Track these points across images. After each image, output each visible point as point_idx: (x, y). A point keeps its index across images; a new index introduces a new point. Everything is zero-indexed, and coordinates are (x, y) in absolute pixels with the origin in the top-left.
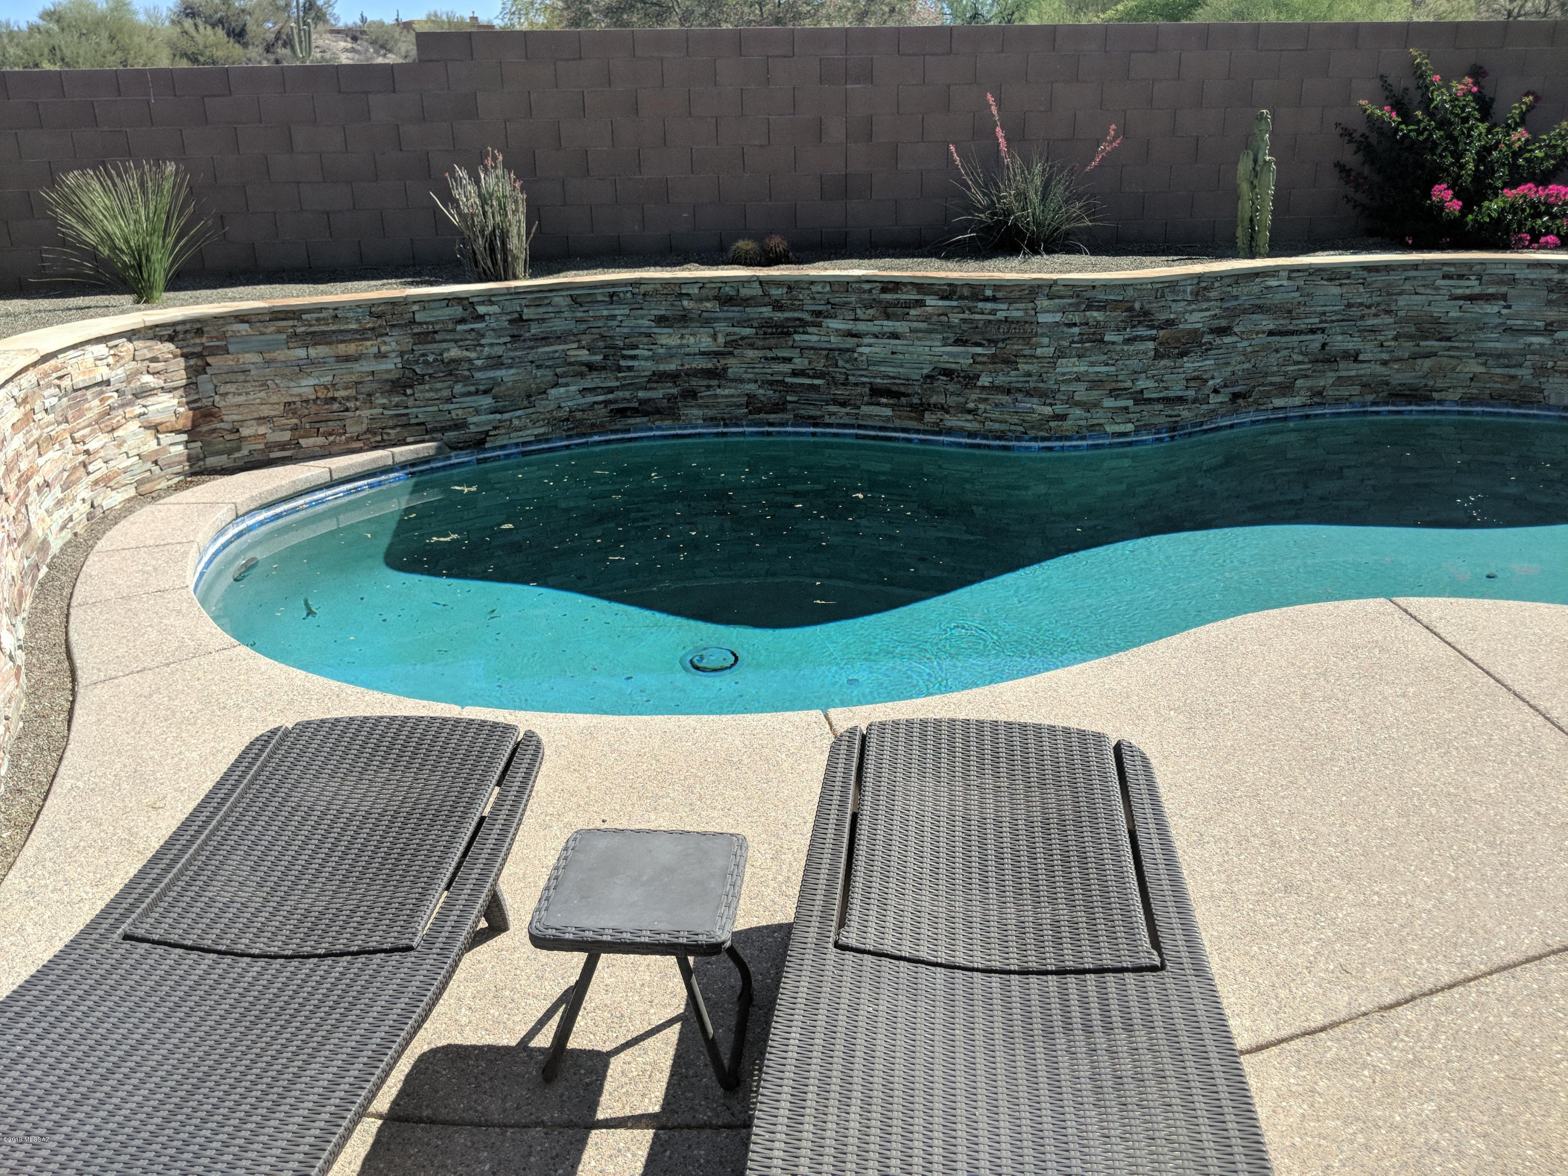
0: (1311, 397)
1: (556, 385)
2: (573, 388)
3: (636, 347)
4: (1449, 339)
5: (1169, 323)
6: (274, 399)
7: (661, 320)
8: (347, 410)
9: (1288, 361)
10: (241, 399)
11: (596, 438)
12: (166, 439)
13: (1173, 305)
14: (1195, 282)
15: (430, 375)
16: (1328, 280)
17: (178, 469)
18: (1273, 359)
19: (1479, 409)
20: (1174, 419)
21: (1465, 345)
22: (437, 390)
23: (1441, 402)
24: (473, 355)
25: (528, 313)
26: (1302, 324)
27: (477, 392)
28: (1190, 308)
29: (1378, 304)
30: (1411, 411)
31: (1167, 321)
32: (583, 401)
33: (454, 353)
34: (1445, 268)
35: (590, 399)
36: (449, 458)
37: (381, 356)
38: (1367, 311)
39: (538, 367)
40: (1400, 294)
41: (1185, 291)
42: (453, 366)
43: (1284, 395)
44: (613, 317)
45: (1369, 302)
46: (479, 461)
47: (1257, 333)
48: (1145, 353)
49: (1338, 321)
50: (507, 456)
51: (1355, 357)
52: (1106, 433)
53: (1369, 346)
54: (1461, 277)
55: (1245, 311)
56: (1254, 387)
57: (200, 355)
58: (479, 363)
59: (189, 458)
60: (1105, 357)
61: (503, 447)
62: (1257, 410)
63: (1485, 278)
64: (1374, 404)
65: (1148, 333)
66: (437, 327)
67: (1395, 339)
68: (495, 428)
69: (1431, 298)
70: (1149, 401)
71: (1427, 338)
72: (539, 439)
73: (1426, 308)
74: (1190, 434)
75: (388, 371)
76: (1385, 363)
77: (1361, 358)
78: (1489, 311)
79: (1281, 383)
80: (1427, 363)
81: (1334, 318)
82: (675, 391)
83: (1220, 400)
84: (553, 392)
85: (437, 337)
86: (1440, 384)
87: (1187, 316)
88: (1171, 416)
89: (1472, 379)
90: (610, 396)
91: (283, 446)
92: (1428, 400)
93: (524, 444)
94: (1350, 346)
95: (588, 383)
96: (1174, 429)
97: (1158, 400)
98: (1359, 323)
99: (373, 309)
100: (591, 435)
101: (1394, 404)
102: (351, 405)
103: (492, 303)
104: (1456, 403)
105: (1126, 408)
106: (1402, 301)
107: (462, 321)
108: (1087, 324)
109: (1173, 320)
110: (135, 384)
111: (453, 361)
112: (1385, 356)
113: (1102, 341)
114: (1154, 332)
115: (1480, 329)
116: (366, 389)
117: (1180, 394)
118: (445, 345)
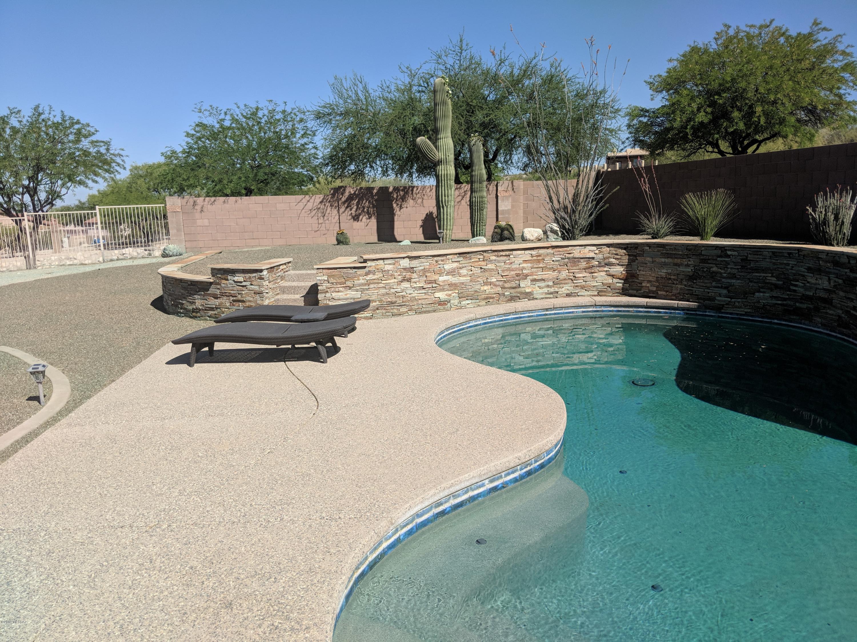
1: (759, 292)
2: (767, 295)
3: (798, 281)
6: (653, 275)
7: (809, 269)
8: (673, 284)
10: (644, 273)
11: (776, 321)
12: (615, 280)
15: (704, 277)
17: (618, 291)
22: (705, 283)
24: (723, 271)
25: (750, 257)
27: (722, 287)
32: (771, 302)
33: (715, 269)
35: (774, 302)
36: (706, 312)
37: (688, 266)
39: (751, 282)
42: (714, 274)
44: (788, 264)
46: (719, 317)
50: (732, 318)
57: (635, 256)
58: (725, 275)
59: (623, 289)
61: (731, 314)
66: (710, 258)
68: (727, 304)
72: (746, 314)
75: (689, 272)
82: (811, 306)
84: (757, 294)
85: (709, 262)
90: (785, 302)
91: (653, 292)
93: (741, 315)
95: (774, 294)
99: (687, 247)
100: (774, 319)
102: (675, 282)
103: (735, 251)
107: (720, 256)
110: (607, 261)
111: (713, 272)
116: (681, 277)
118: (711, 265)
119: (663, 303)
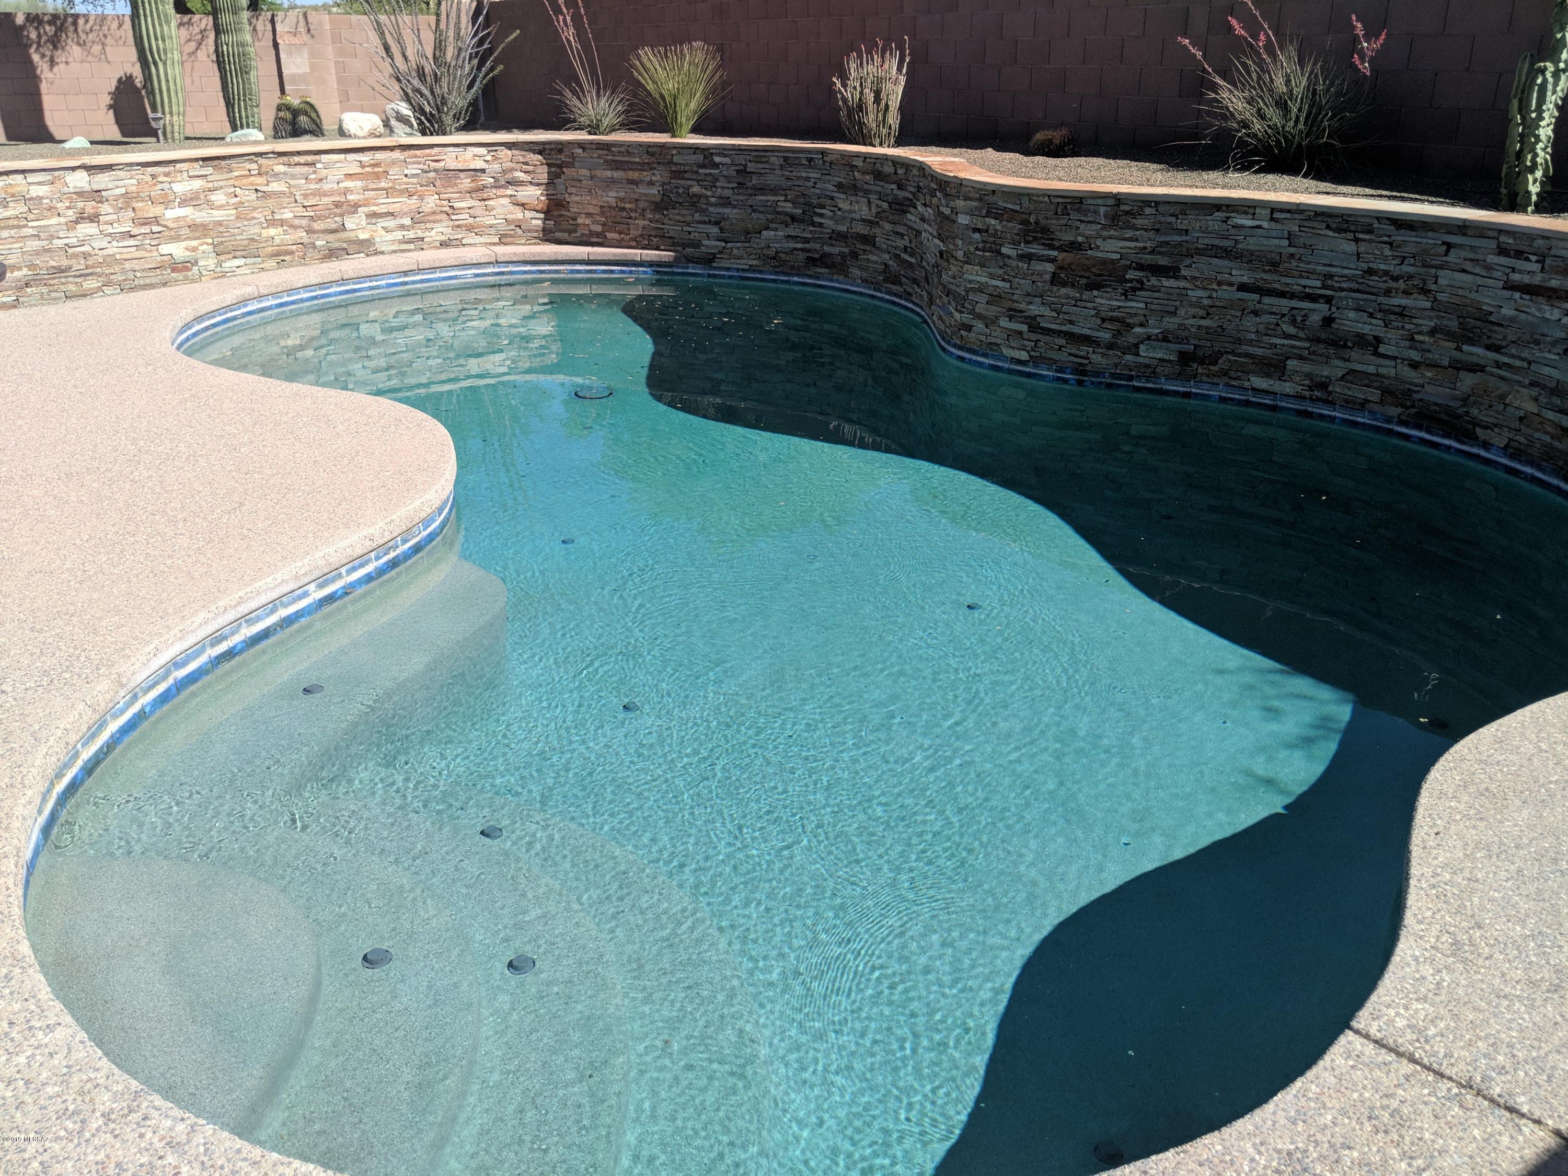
0: (1310, 388)
1: (767, 228)
2: (780, 233)
3: (823, 207)
4: (1497, 349)
5: (1074, 246)
6: (594, 202)
7: (840, 186)
8: (630, 218)
9: (1273, 329)
10: (578, 199)
11: (796, 279)
12: (529, 214)
13: (1082, 226)
14: (1111, 202)
15: (680, 204)
16: (1334, 231)
17: (536, 234)
18: (1250, 322)
19: (1528, 470)
20: (1079, 360)
21: (1518, 363)
22: (683, 215)
23: (1486, 445)
24: (709, 193)
25: (751, 167)
26: (1296, 284)
27: (710, 222)
28: (1105, 233)
29: (1410, 277)
30: (1449, 448)
31: (1072, 243)
32: (786, 245)
33: (696, 189)
34: (1503, 238)
35: (792, 245)
36: (687, 268)
37: (651, 183)
38: (1393, 284)
39: (754, 211)
40: (1441, 267)
41: (1096, 212)
42: (695, 199)
43: (1268, 376)
44: (808, 179)
45: (1396, 271)
46: (710, 276)
47: (1220, 284)
48: (1040, 275)
49: (1351, 290)
50: (730, 277)
51: (1373, 345)
52: (1003, 355)
53: (1392, 335)
54: (1519, 255)
55: (1200, 252)
56: (1221, 354)
57: (560, 166)
58: (713, 200)
59: (544, 230)
60: (1001, 272)
61: (728, 269)
62: (1227, 385)
63: (1548, 261)
64: (1401, 423)
65: (1046, 252)
66: (687, 168)
67: (1432, 332)
68: (720, 253)
69: (1480, 281)
70: (1048, 332)
71: (1472, 343)
72: (752, 269)
73: (1473, 295)
74: (1109, 386)
75: (654, 195)
76: (1414, 365)
77: (1382, 349)
78: (1547, 315)
79: (1264, 358)
80: (1468, 380)
81: (1344, 285)
82: (846, 250)
83: (1159, 356)
84: (765, 233)
85: (686, 176)
86: (1484, 417)
87: (1099, 242)
88: (1076, 356)
89: (1521, 419)
90: (807, 246)
91: (598, 235)
92: (1473, 438)
93: (743, 270)
94: (1366, 329)
95: (791, 231)
96: (1084, 373)
97: (1059, 333)
98: (1381, 299)
99: (648, 149)
100: (793, 275)
101: (1429, 432)
102: (633, 215)
103: (725, 156)
104: (1506, 450)
105: (1020, 333)
106: (1445, 278)
107: (703, 166)
108: (987, 231)
109: (1080, 244)
110: (509, 176)
111: (695, 195)
112: (1415, 356)
113: (999, 252)
114: (1055, 253)
115: (1537, 342)
116: (642, 205)
117: (1087, 332)
118: (690, 182)
119: (615, 255)
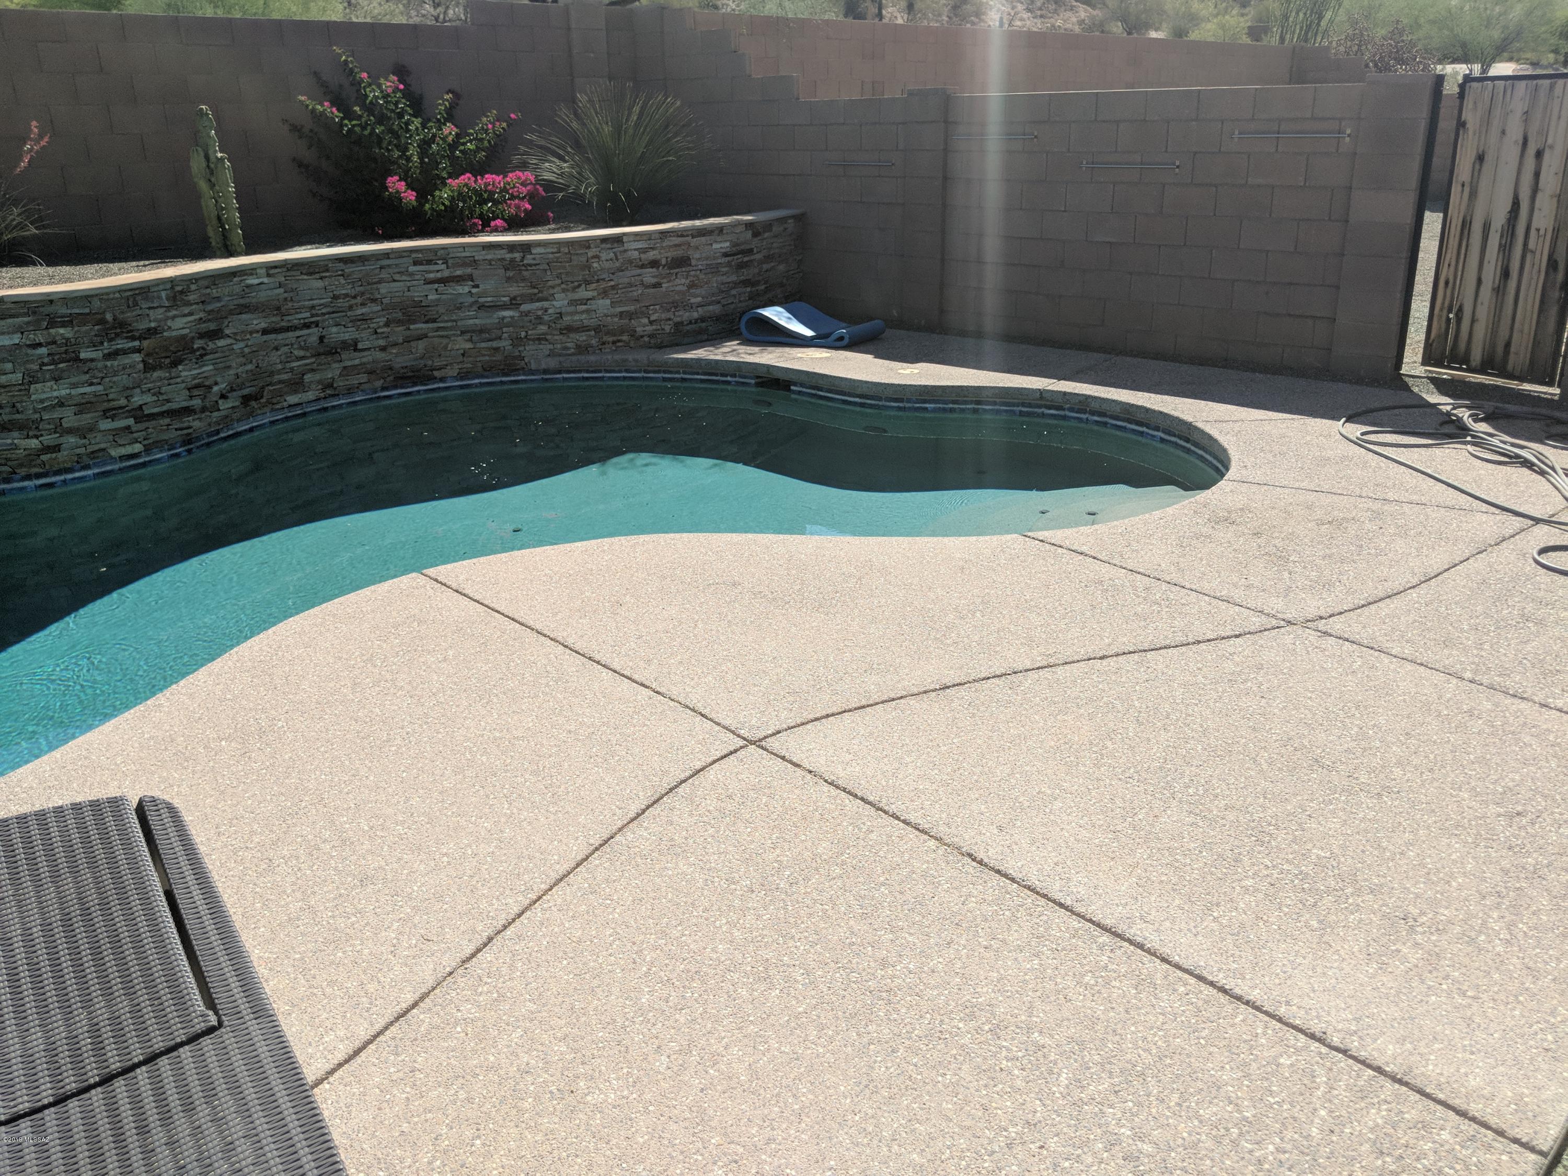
0: (323, 390)
4: (434, 321)
5: (151, 332)
9: (289, 358)
13: (151, 312)
14: (169, 286)
16: (306, 274)
18: (275, 357)
19: (477, 381)
20: (185, 432)
21: (449, 324)
23: (442, 380)
26: (295, 319)
28: (170, 314)
29: (363, 294)
30: (418, 392)
31: (149, 330)
34: (414, 255)
38: (353, 302)
40: (379, 282)
41: (160, 298)
43: (296, 392)
45: (353, 293)
47: (251, 333)
48: (132, 366)
49: (329, 313)
51: (354, 346)
52: (112, 458)
53: (364, 334)
54: (429, 262)
55: (231, 312)
56: (263, 388)
60: (86, 377)
62: (272, 410)
63: (450, 262)
64: (384, 389)
65: (130, 345)
67: (387, 325)
69: (408, 284)
70: (152, 417)
71: (415, 322)
73: (407, 294)
74: (208, 445)
76: (383, 349)
77: (360, 346)
78: (461, 291)
79: (290, 380)
80: (421, 345)
81: (324, 311)
83: (230, 405)
86: (437, 363)
87: (169, 323)
88: (181, 429)
89: (463, 355)
92: (433, 379)
94: (347, 337)
96: (189, 442)
97: (162, 414)
98: (349, 313)
101: (402, 387)
104: (456, 378)
105: (128, 428)
106: (384, 289)
108: (54, 343)
109: (155, 329)
112: (382, 342)
113: (77, 359)
114: (137, 343)
115: (459, 308)
117: (185, 404)
